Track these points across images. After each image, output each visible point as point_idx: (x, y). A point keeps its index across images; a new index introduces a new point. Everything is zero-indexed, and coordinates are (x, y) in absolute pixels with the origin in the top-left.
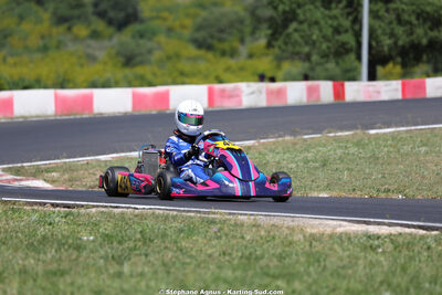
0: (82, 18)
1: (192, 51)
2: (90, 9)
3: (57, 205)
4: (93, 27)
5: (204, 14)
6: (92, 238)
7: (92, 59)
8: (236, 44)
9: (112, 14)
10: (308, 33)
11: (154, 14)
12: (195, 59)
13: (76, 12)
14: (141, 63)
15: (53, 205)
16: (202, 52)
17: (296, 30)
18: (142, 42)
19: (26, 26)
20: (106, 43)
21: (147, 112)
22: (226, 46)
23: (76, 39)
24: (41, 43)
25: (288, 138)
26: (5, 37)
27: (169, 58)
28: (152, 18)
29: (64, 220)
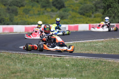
0: (49, 6)
1: (79, 15)
2: (51, 4)
3: (55, 56)
4: (52, 9)
5: (82, 6)
6: (68, 65)
7: (52, 17)
8: (91, 14)
9: (57, 5)
10: (114, 11)
11: (68, 5)
12: (79, 18)
13: (47, 5)
14: (65, 19)
15: (54, 56)
16: (82, 16)
17: (111, 10)
18: (66, 13)
19: (34, 8)
20: (56, 13)
21: (73, 31)
22: (88, 14)
23: (48, 12)
24: (38, 13)
25: (113, 39)
26: (29, 11)
27: (73, 17)
28: (68, 7)
29: (60, 60)
